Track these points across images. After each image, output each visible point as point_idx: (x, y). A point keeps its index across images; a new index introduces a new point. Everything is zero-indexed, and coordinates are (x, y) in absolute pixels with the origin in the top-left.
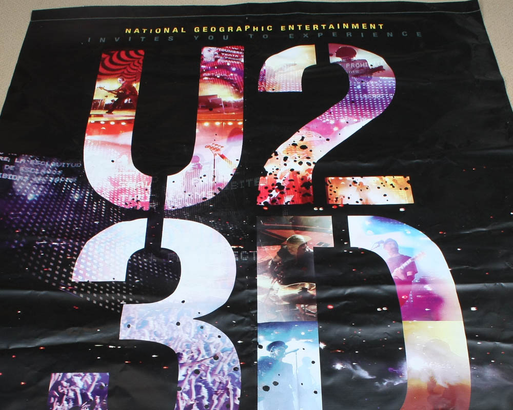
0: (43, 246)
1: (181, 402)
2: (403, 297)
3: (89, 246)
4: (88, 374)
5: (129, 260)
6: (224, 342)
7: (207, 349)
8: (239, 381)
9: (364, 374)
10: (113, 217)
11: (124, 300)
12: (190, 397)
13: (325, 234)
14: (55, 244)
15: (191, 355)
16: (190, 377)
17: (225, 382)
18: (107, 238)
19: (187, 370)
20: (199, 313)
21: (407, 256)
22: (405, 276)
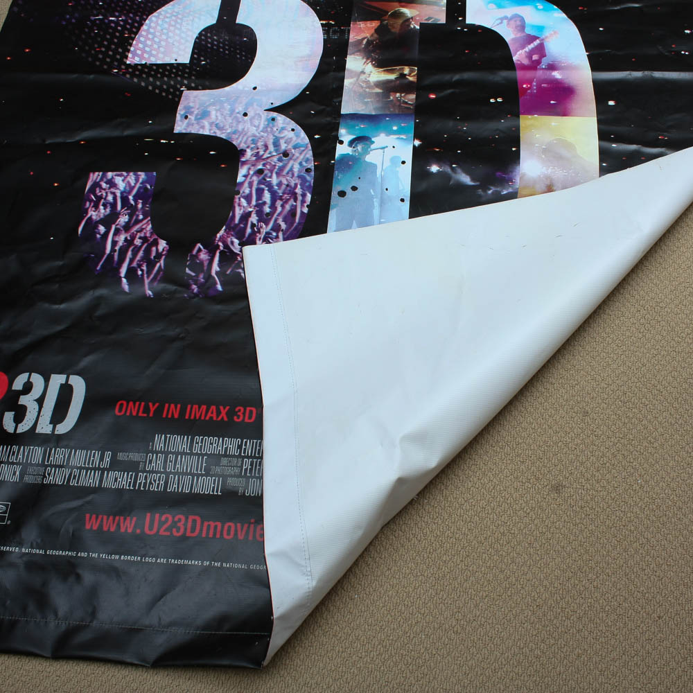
0: (98, 22)
1: (237, 209)
2: (524, 86)
3: (151, 21)
4: (131, 174)
5: (197, 38)
7: (276, 144)
8: (310, 185)
9: (466, 179)
11: (185, 85)
12: (249, 202)
13: (436, 8)
14: (113, 19)
15: (256, 151)
16: (251, 178)
17: (293, 185)
18: (174, 12)
19: (249, 169)
20: (272, 104)
21: (534, 36)
22: (529, 60)
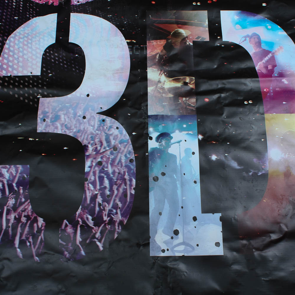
1: (87, 192)
2: (265, 90)
3: (10, 41)
4: (12, 166)
5: (44, 55)
6: (121, 133)
7: (108, 141)
9: (234, 164)
10: (29, 12)
11: (40, 93)
12: (95, 187)
13: (201, 29)
15: (95, 147)
16: (94, 169)
17: (122, 172)
18: (25, 33)
19: (92, 161)
20: (101, 108)
21: (268, 51)
22: (266, 69)
